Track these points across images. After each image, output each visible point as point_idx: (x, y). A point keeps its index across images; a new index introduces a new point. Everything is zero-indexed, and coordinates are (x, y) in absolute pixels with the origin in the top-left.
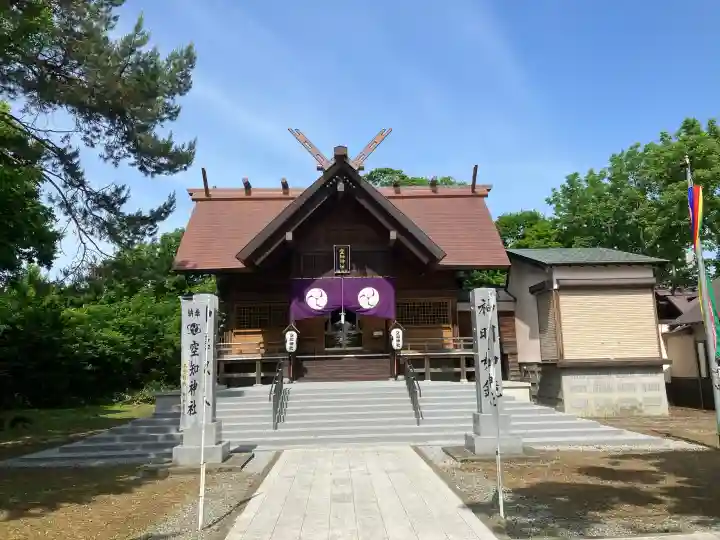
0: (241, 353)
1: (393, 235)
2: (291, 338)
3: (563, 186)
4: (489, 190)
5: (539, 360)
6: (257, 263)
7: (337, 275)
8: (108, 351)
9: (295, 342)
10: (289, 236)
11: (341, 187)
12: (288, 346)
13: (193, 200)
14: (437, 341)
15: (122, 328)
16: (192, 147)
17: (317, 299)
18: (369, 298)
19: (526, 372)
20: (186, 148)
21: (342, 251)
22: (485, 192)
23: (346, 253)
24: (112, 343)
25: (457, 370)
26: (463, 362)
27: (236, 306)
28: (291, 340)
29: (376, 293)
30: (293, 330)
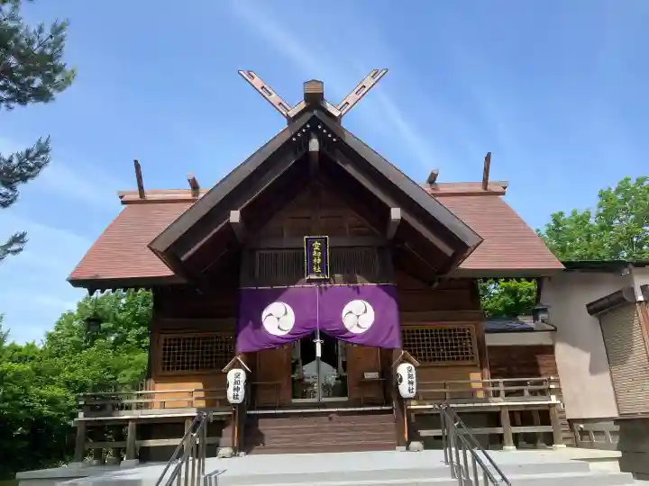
0: (163, 405)
1: (396, 213)
2: (236, 380)
3: (549, 225)
4: (505, 188)
5: (615, 414)
6: (183, 258)
7: (310, 281)
8: (46, 411)
9: (242, 386)
10: (235, 216)
11: (314, 145)
12: (230, 392)
13: (123, 203)
14: (462, 385)
15: (68, 384)
16: (57, 30)
17: (278, 319)
18: (359, 317)
19: (583, 433)
20: (47, 32)
21: (317, 245)
22: (501, 189)
23: (323, 249)
24: (52, 402)
25: (499, 430)
26: (505, 419)
27: (163, 336)
28: (236, 383)
29: (370, 308)
30: (240, 366)
